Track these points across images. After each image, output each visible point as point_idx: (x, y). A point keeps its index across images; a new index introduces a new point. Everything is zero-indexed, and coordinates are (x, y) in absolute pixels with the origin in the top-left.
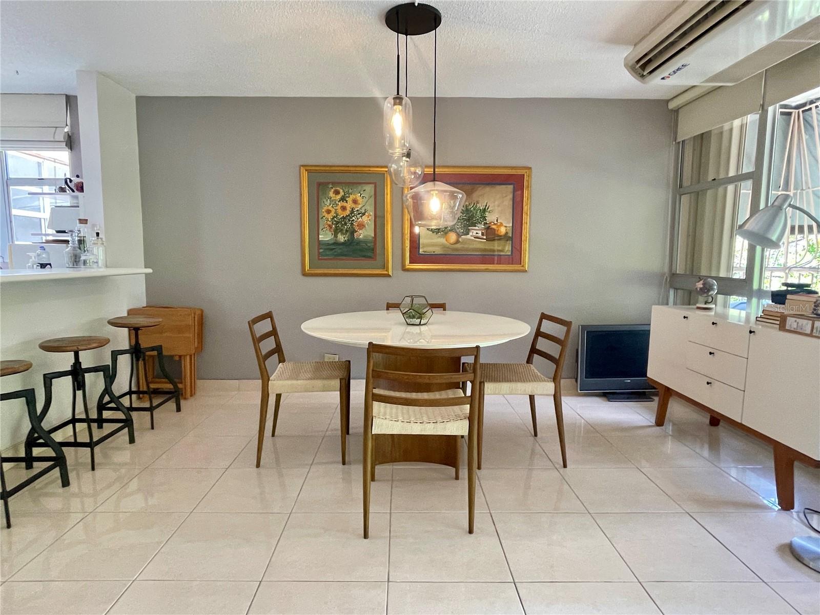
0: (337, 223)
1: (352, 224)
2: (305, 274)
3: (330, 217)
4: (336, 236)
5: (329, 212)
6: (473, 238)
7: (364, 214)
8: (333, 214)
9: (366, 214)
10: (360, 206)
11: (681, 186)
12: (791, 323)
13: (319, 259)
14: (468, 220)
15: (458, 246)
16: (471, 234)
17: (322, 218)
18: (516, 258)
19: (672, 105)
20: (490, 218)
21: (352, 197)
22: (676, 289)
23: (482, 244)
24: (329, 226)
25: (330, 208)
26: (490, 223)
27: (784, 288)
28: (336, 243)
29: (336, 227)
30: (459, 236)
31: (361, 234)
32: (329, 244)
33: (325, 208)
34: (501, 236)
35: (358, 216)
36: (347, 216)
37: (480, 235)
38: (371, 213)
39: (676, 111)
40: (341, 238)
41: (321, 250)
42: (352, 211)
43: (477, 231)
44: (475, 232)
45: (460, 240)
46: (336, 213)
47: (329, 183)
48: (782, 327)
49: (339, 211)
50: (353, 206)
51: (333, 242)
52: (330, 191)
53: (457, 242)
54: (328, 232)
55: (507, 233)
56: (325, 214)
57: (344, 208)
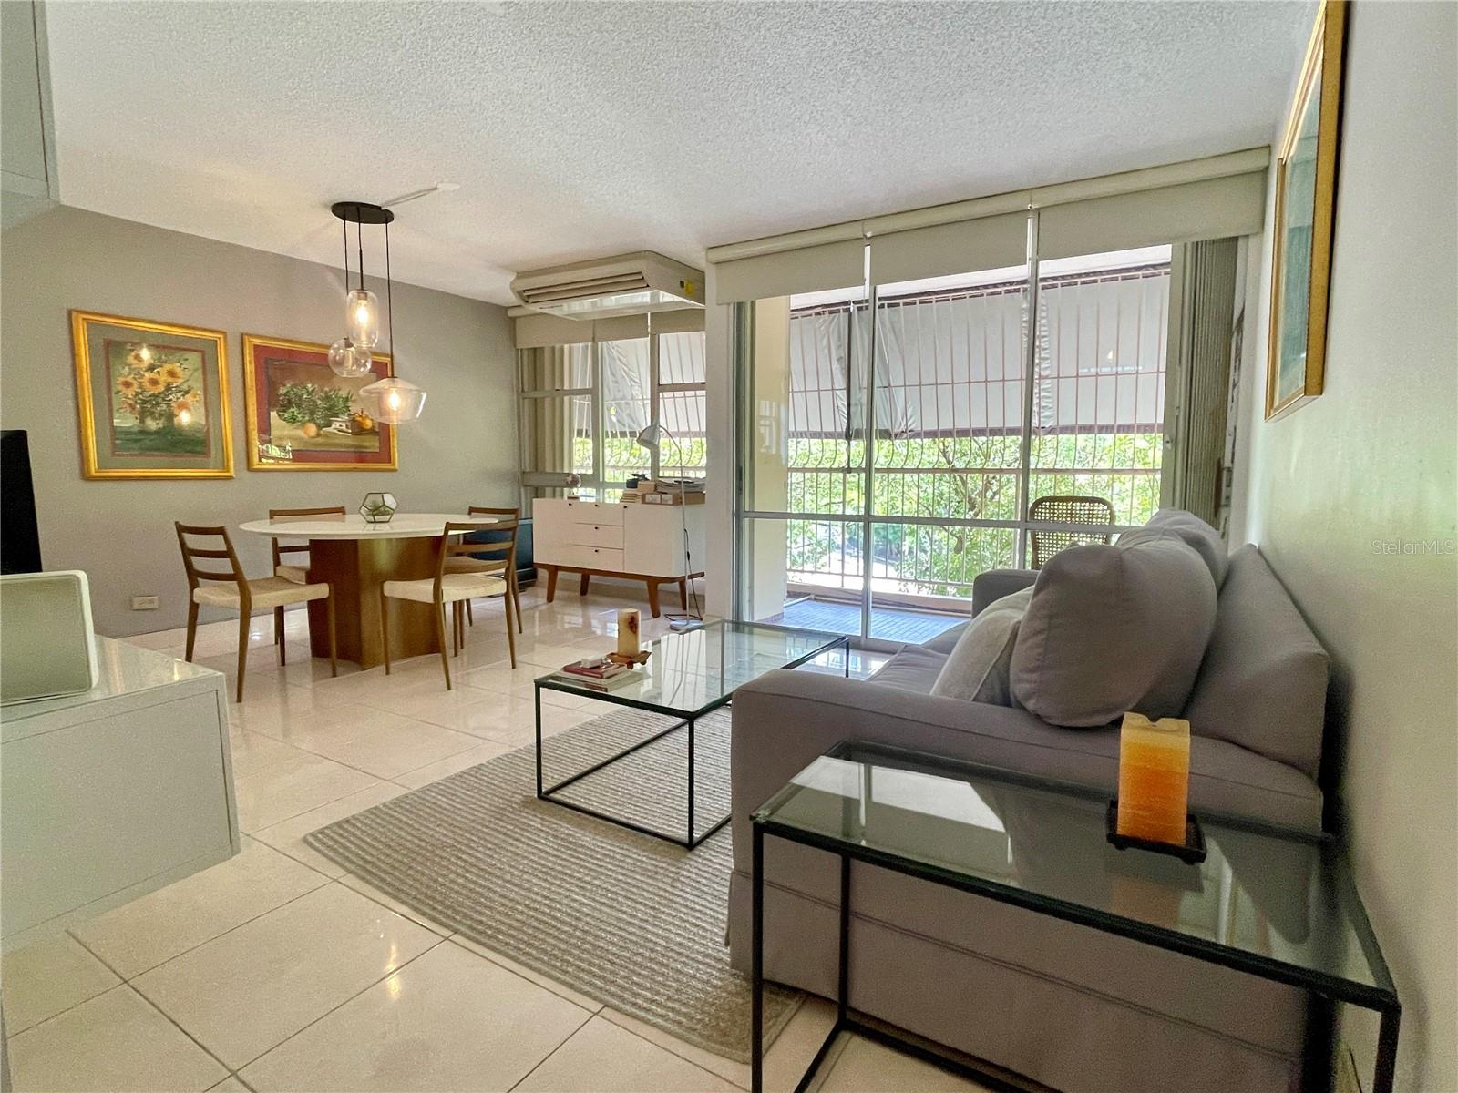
0: (145, 402)
1: (169, 405)
3: (130, 393)
4: (142, 421)
5: (128, 385)
6: (336, 431)
7: (187, 392)
8: (135, 388)
9: (191, 393)
10: (180, 381)
11: (522, 392)
13: (114, 455)
14: (329, 409)
15: (320, 440)
16: (333, 426)
17: (117, 393)
18: (384, 455)
20: (354, 408)
21: (167, 367)
23: (348, 439)
24: (131, 405)
25: (129, 379)
26: (354, 414)
28: (144, 432)
29: (142, 408)
30: (319, 427)
31: (185, 418)
32: (131, 433)
33: (121, 379)
34: (366, 430)
35: (179, 395)
36: (159, 393)
37: (344, 428)
38: (199, 392)
39: (513, 319)
40: (152, 424)
41: (117, 442)
42: (168, 387)
44: (338, 424)
45: (321, 432)
46: (141, 386)
47: (126, 343)
49: (147, 385)
50: (170, 379)
51: (136, 429)
52: (129, 354)
53: (318, 435)
54: (129, 415)
55: (373, 427)
56: (120, 388)
57: (154, 382)
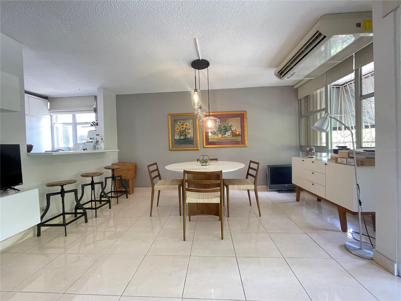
0: (181, 132)
1: (186, 133)
2: (170, 150)
3: (178, 131)
4: (180, 137)
5: (178, 129)
6: (227, 136)
7: (189, 129)
8: (179, 129)
9: (190, 129)
10: (188, 127)
11: (301, 115)
12: (339, 160)
13: (175, 145)
14: (225, 130)
15: (222, 139)
16: (226, 134)
17: (176, 131)
18: (242, 142)
19: (295, 87)
20: (233, 129)
21: (185, 124)
22: (302, 151)
23: (231, 138)
24: (178, 134)
25: (178, 128)
26: (233, 131)
27: (338, 148)
28: (180, 139)
29: (180, 134)
30: (222, 135)
31: (189, 136)
32: (178, 140)
33: (177, 128)
34: (237, 135)
35: (188, 130)
36: (184, 130)
37: (230, 135)
38: (192, 129)
39: (297, 89)
40: (182, 138)
41: (175, 142)
42: (186, 129)
43: (228, 133)
44: (228, 134)
45: (223, 137)
46: (180, 129)
47: (177, 120)
48: (336, 162)
49: (181, 129)
50: (186, 127)
51: (179, 139)
52: (178, 122)
53: (222, 137)
54: (177, 136)
55: (239, 134)
56: (176, 130)
57: (183, 128)
